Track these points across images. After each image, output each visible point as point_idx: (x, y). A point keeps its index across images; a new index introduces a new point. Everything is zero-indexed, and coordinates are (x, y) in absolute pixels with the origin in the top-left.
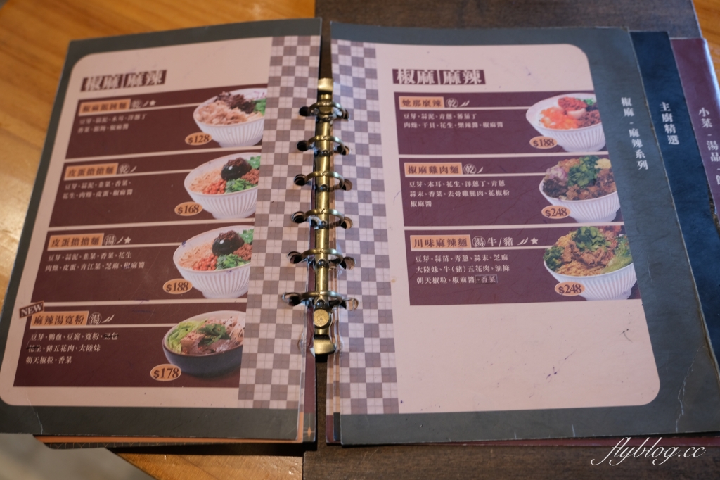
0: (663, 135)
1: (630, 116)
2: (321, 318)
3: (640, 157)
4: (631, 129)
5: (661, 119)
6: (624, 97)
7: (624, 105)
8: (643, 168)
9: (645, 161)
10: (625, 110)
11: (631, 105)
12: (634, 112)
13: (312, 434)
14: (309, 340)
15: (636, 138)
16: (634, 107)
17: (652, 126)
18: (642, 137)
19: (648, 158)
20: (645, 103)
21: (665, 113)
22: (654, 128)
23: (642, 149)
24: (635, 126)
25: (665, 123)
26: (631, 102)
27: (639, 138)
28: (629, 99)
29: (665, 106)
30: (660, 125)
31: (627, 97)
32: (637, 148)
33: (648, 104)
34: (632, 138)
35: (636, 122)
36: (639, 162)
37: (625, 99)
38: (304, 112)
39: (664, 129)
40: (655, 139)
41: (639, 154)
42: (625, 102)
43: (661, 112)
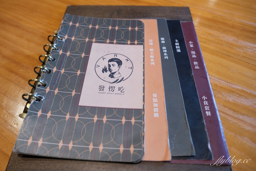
0: (175, 49)
1: (163, 43)
3: (166, 55)
4: (163, 47)
5: (175, 44)
6: (162, 37)
7: (162, 40)
8: (166, 59)
9: (167, 57)
10: (162, 41)
11: (164, 40)
12: (165, 42)
15: (165, 49)
16: (165, 40)
20: (169, 39)
21: (176, 43)
22: (171, 46)
23: (166, 53)
25: (176, 46)
26: (164, 39)
27: (166, 49)
28: (164, 38)
29: (176, 41)
30: (174, 46)
31: (163, 37)
34: (163, 49)
35: (165, 45)
36: (165, 57)
37: (162, 38)
39: (176, 47)
40: (172, 50)
41: (165, 54)
42: (162, 39)
43: (175, 42)
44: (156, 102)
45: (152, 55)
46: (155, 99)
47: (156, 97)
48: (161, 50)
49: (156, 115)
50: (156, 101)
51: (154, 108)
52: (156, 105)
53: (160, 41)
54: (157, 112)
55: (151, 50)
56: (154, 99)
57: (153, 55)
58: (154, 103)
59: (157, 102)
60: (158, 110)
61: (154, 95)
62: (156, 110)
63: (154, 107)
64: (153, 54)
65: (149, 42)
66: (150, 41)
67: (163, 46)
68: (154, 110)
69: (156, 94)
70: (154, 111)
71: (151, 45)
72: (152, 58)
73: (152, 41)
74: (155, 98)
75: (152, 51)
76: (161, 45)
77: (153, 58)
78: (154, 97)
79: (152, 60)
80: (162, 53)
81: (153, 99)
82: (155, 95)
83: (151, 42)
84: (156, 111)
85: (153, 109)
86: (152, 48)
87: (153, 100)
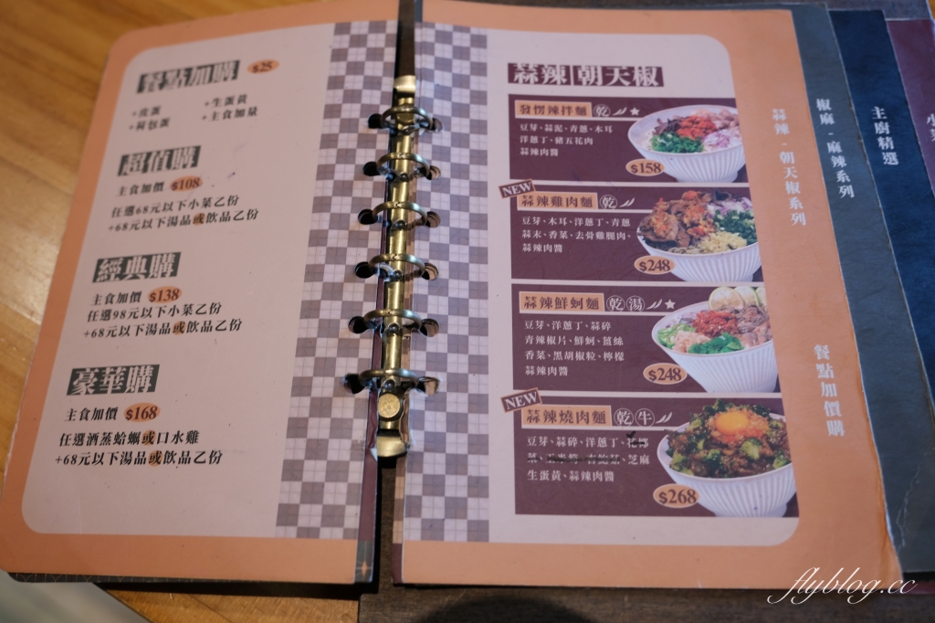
0: (876, 152)
1: (829, 124)
2: (389, 407)
3: (843, 181)
4: (830, 142)
5: (874, 129)
6: (820, 98)
7: (820, 109)
8: (847, 196)
9: (851, 186)
10: (821, 116)
11: (830, 109)
12: (835, 118)
13: (368, 572)
14: (370, 437)
15: (837, 155)
16: (834, 111)
17: (859, 138)
18: (846, 152)
19: (854, 182)
20: (850, 106)
21: (878, 121)
22: (862, 141)
23: (846, 169)
24: (835, 139)
25: (879, 135)
26: (831, 106)
27: (841, 154)
28: (828, 101)
29: (878, 112)
30: (872, 138)
31: (825, 99)
32: (839, 168)
33: (853, 108)
34: (832, 154)
35: (837, 132)
36: (841, 188)
37: (822, 100)
38: (375, 122)
39: (877, 143)
40: (865, 156)
41: (841, 176)
42: (823, 104)
43: (873, 120)
44: (827, 376)
45: (791, 179)
46: (826, 368)
47: (827, 357)
48: (825, 158)
49: (836, 428)
50: (829, 373)
51: (826, 403)
52: (829, 390)
53: (816, 113)
54: (836, 418)
55: (787, 157)
56: (820, 367)
57: (794, 180)
58: (823, 383)
59: (832, 376)
60: (841, 407)
61: (818, 348)
62: (832, 408)
63: (825, 399)
64: (795, 177)
65: (774, 122)
66: (776, 117)
67: (830, 139)
68: (826, 407)
69: (826, 347)
70: (828, 415)
71: (782, 136)
72: (792, 196)
73: (783, 117)
74: (823, 361)
75: (789, 165)
76: (823, 135)
77: (796, 195)
78: (819, 358)
79: (795, 203)
80: (829, 172)
81: (815, 367)
82: (822, 351)
83: (780, 122)
84: (833, 414)
85: (824, 405)
86: (786, 150)
87: (817, 372)
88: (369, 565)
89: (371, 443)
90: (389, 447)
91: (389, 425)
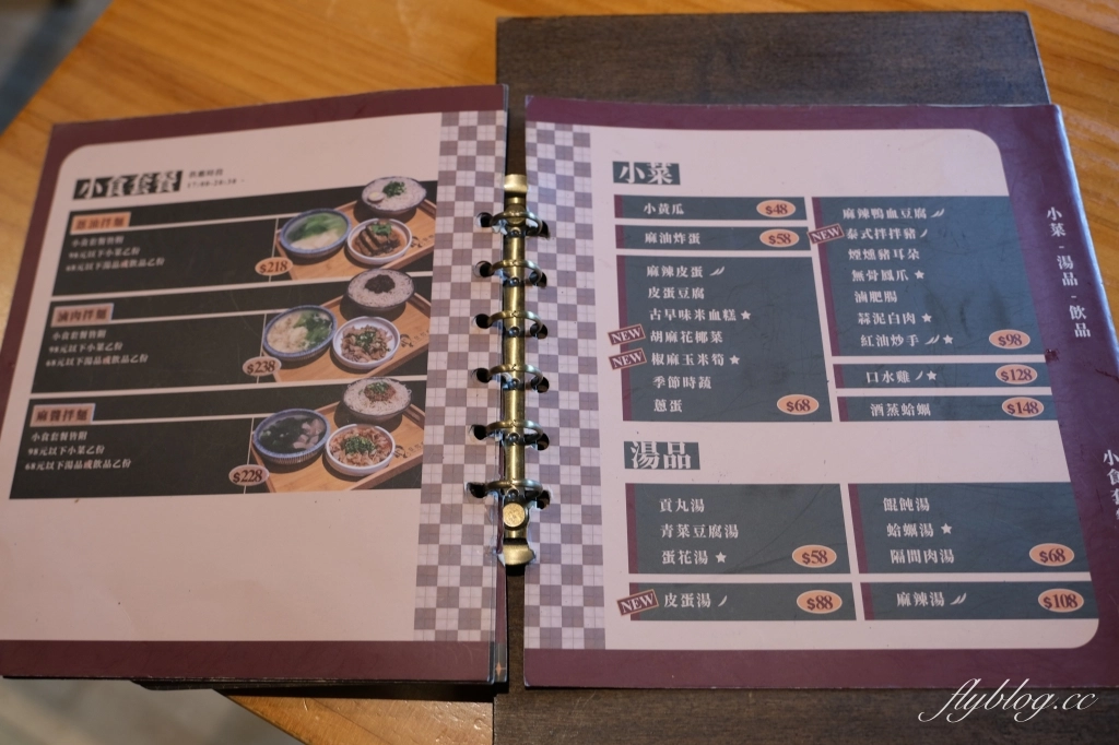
2: (513, 516)
13: (502, 672)
88: (502, 666)
89: (499, 549)
90: (512, 555)
91: (514, 534)
